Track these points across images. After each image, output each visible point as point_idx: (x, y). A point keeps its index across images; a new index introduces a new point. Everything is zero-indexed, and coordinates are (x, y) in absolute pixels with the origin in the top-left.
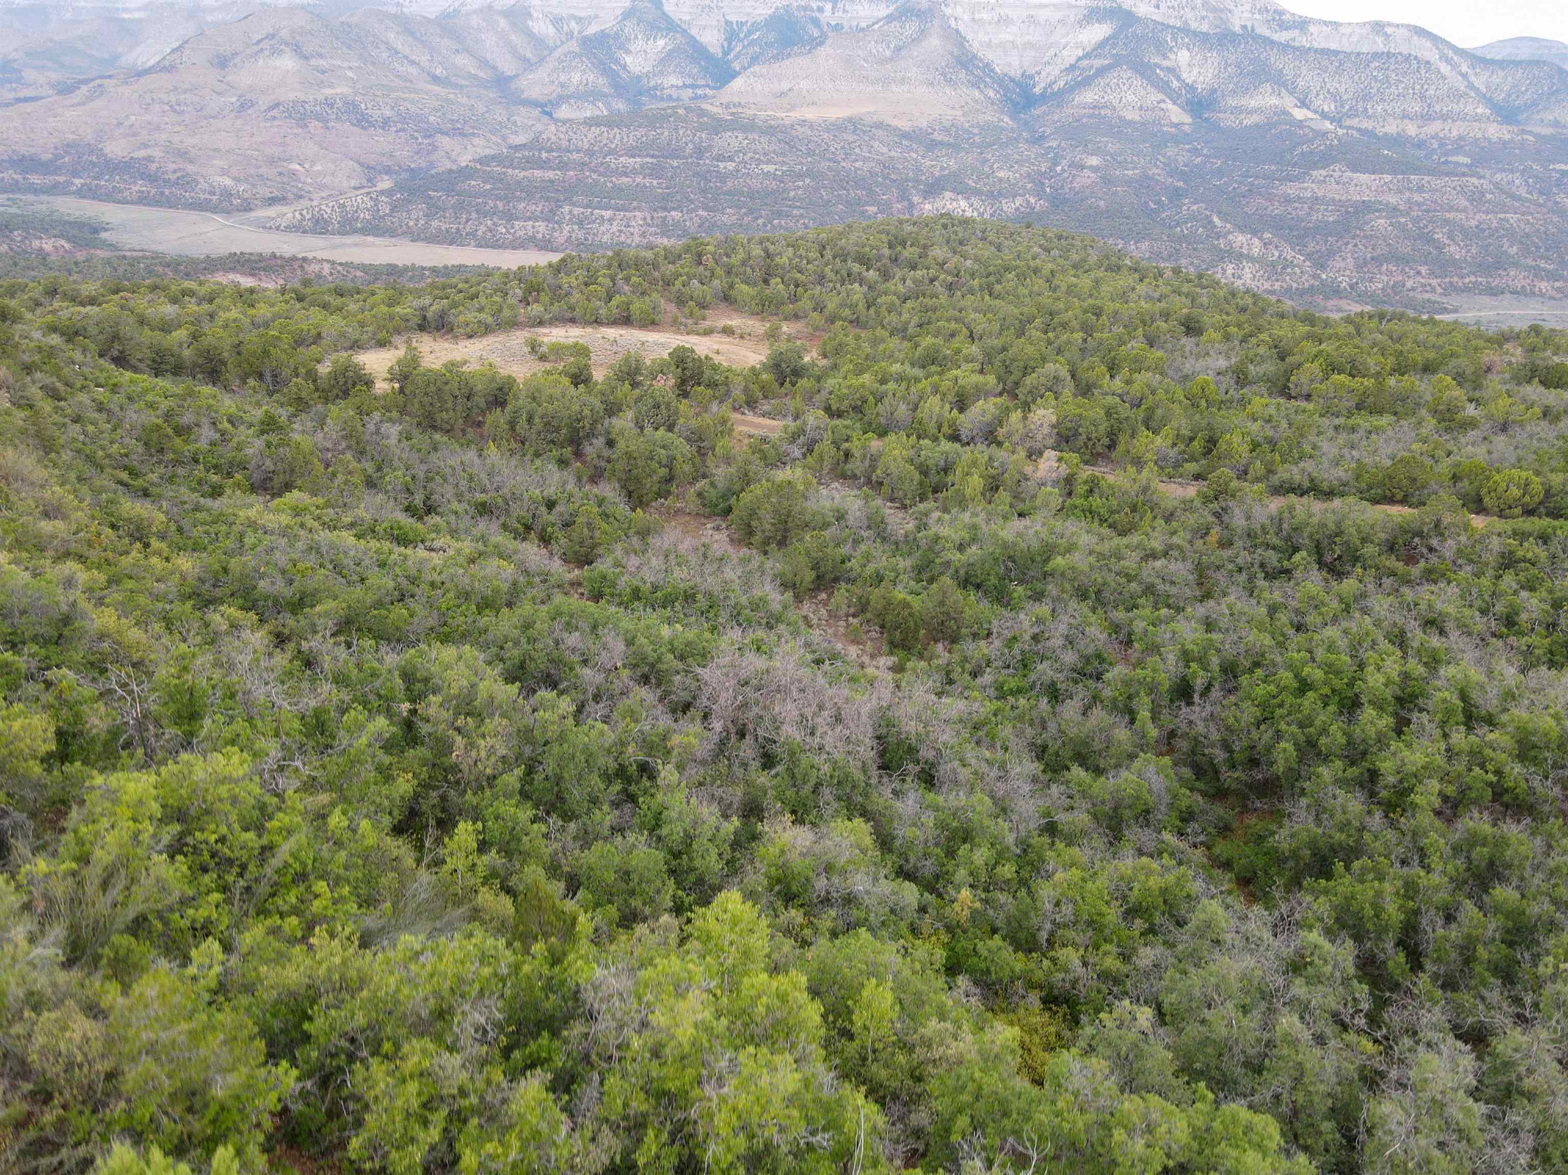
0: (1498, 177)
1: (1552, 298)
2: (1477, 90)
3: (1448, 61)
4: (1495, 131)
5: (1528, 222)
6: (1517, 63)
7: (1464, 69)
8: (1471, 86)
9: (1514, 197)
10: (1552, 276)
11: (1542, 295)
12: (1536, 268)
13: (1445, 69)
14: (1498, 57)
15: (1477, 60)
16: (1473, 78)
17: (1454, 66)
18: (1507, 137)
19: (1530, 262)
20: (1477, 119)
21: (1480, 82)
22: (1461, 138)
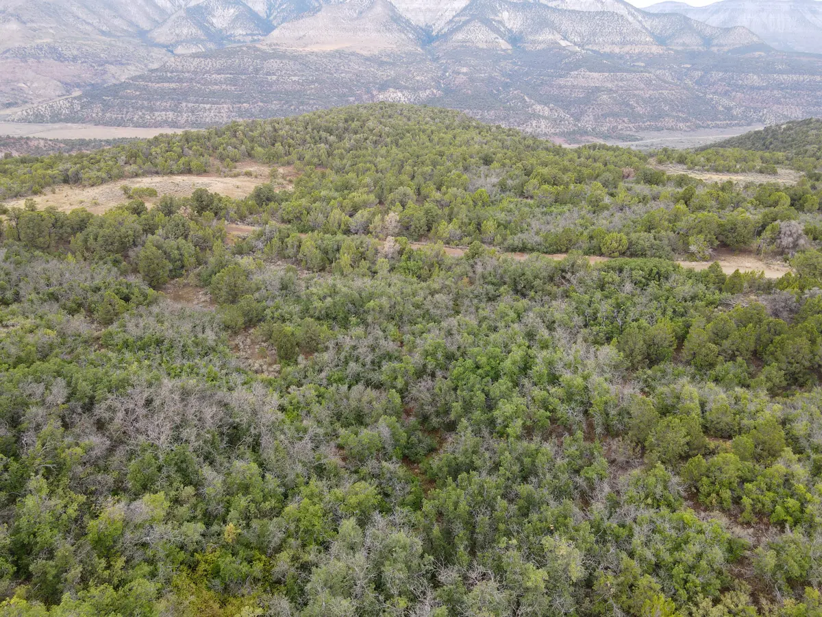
0: (658, 72)
1: (685, 131)
2: (646, 29)
3: (632, 15)
4: (656, 49)
5: (672, 94)
6: (665, 15)
7: (640, 18)
8: (644, 27)
9: (665, 82)
10: (685, 120)
11: (681, 130)
12: (678, 117)
13: (630, 19)
14: (656, 12)
15: (646, 14)
16: (644, 23)
17: (635, 17)
18: (661, 52)
19: (674, 114)
20: (646, 43)
21: (647, 25)
22: (640, 53)
